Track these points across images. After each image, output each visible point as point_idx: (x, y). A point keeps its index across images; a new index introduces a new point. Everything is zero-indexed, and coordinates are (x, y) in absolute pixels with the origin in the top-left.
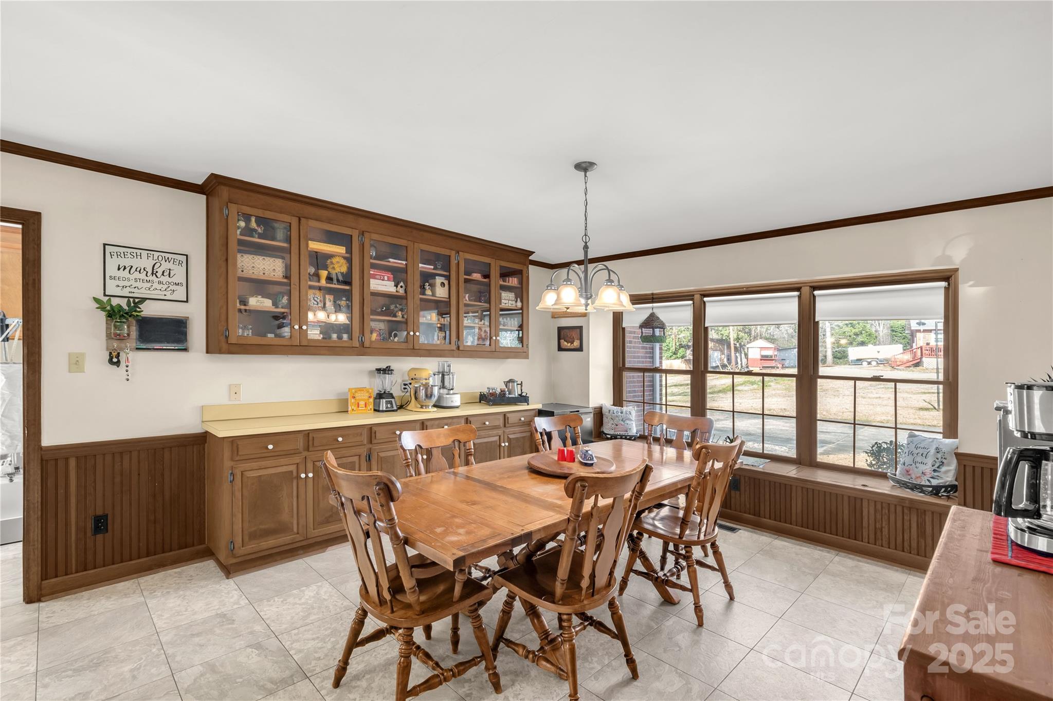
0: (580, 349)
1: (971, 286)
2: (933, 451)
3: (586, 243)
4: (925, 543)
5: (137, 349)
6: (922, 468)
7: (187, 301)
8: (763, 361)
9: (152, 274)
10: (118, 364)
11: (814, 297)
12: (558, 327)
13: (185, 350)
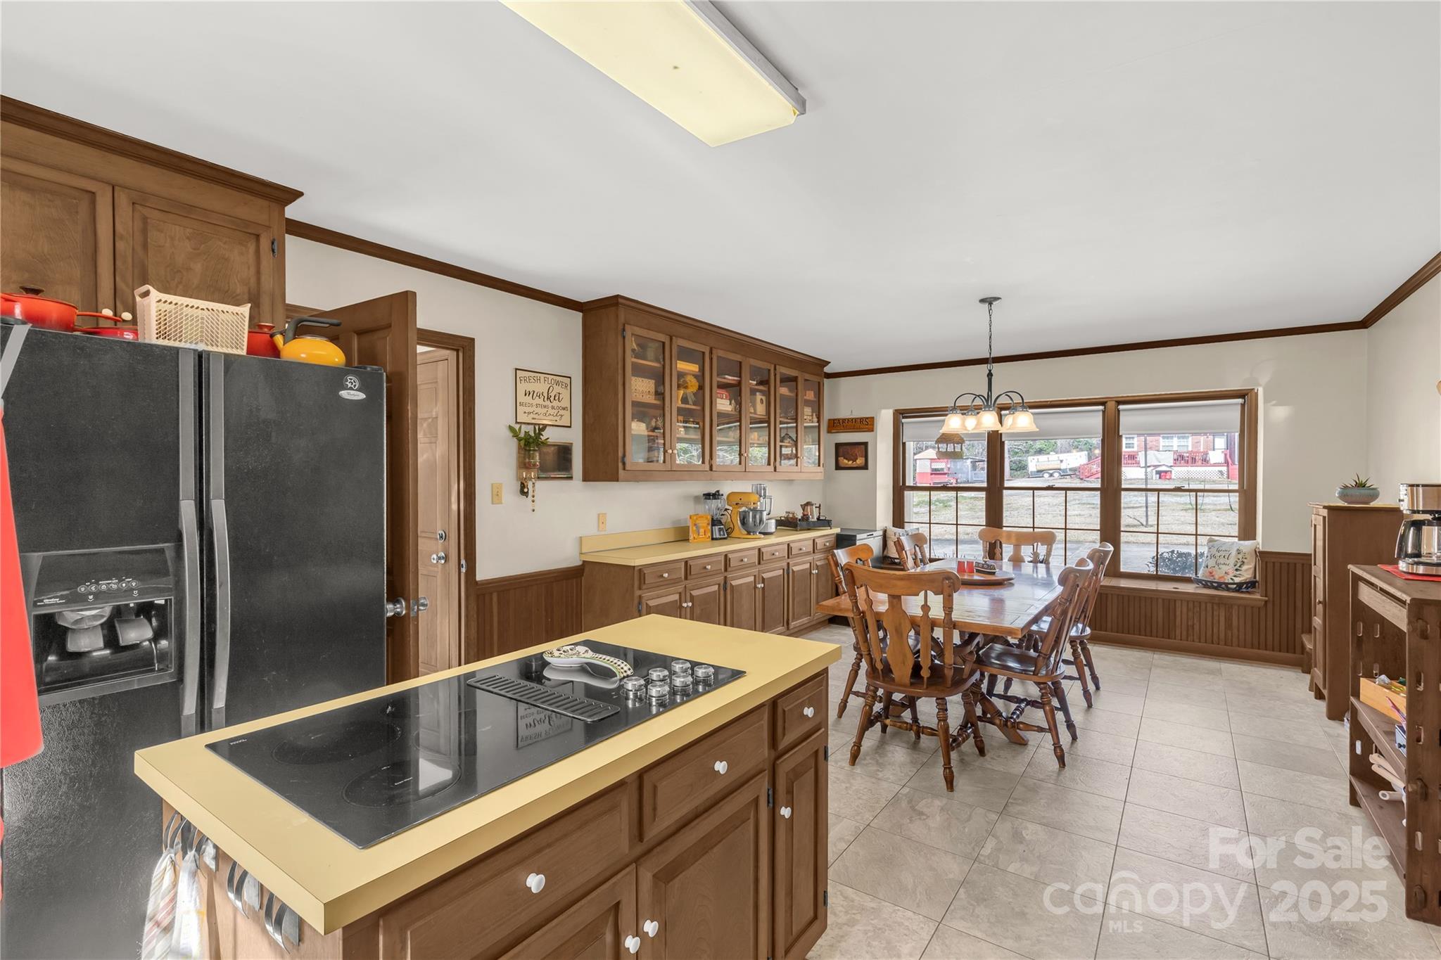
0: (865, 467)
1: (1274, 405)
2: (1234, 553)
3: (990, 371)
4: (1232, 633)
5: (538, 478)
6: (1225, 568)
7: (570, 427)
8: (933, 476)
9: (548, 398)
10: (526, 494)
11: (1119, 411)
12: (836, 444)
13: (571, 478)
